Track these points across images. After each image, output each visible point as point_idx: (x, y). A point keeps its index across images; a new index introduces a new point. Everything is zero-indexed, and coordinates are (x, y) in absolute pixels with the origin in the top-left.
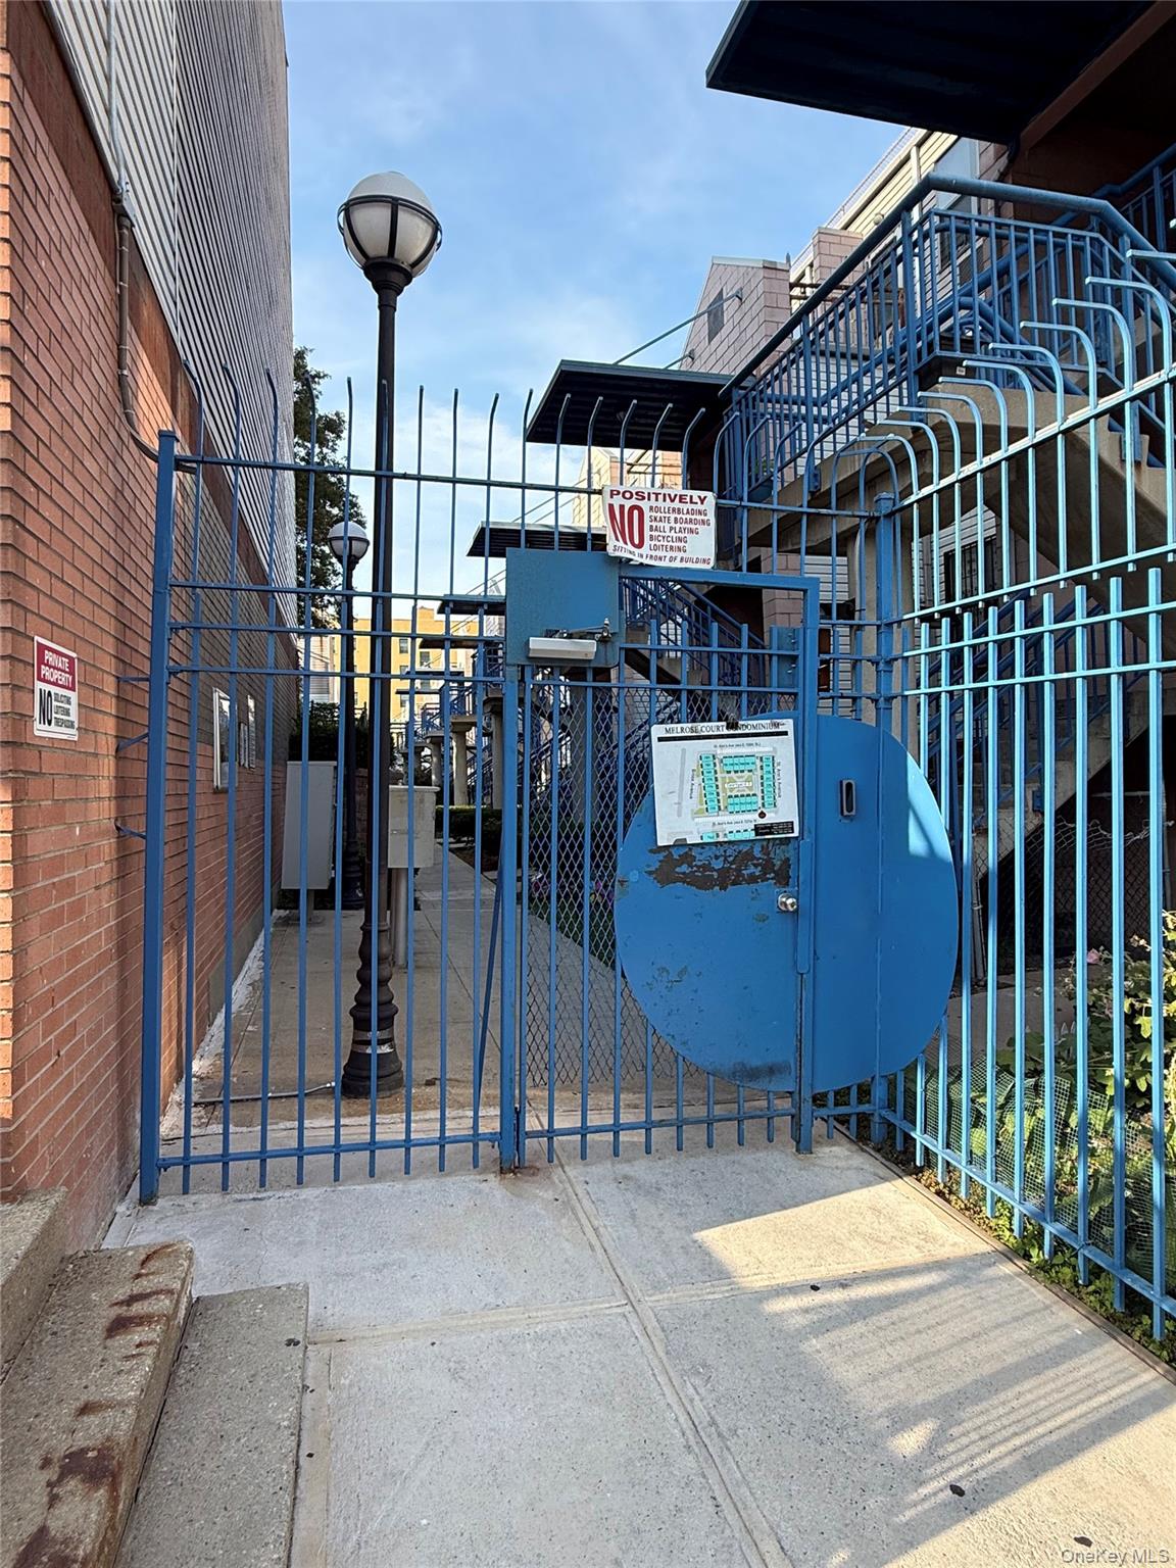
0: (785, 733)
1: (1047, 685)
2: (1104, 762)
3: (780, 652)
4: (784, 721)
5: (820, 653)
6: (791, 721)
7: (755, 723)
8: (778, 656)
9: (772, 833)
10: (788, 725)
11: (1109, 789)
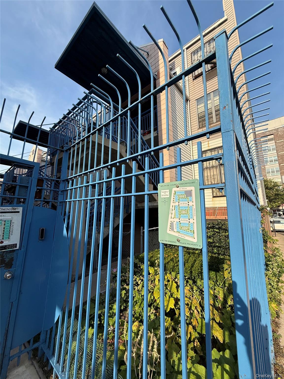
0: (19, 212)
1: (122, 198)
2: (118, 224)
3: (20, 184)
4: (18, 208)
5: (37, 186)
6: (21, 208)
7: (4, 208)
8: (20, 186)
9: (6, 249)
10: (20, 209)
11: (119, 230)
